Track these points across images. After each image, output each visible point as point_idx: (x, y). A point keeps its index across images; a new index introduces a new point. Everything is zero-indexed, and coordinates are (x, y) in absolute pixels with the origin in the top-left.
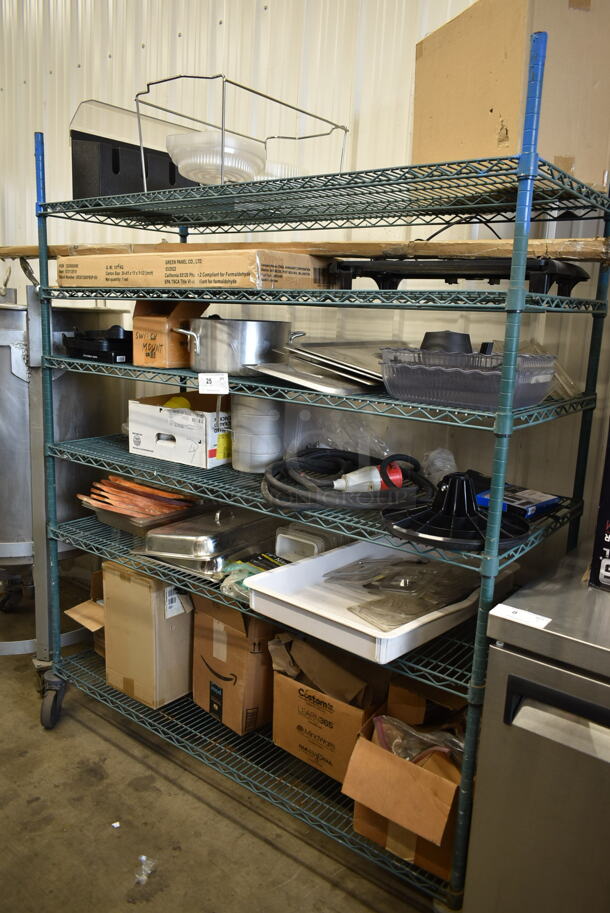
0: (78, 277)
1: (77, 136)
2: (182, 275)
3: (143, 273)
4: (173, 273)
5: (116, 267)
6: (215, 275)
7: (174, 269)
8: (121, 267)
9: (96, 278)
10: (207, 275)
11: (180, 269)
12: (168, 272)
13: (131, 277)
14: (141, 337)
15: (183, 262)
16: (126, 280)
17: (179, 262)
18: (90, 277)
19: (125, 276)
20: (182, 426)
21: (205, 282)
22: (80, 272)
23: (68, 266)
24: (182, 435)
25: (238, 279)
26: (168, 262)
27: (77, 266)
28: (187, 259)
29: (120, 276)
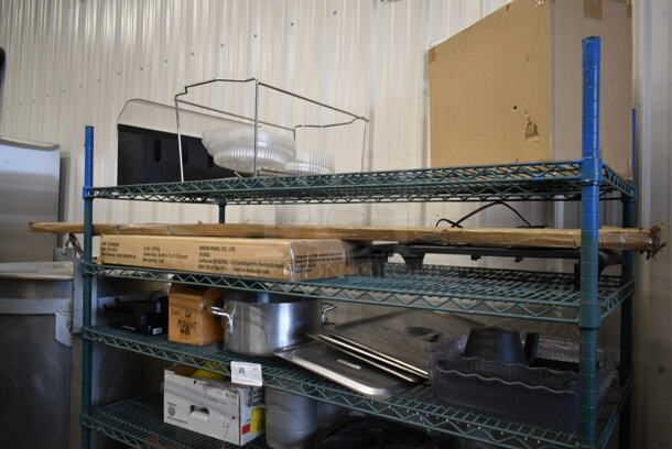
0: (119, 255)
1: (122, 129)
2: (215, 261)
3: (178, 256)
4: (207, 258)
5: (153, 249)
6: (248, 264)
7: (208, 255)
8: (158, 249)
9: (134, 257)
10: (240, 263)
11: (214, 255)
12: (202, 258)
13: (167, 259)
14: (176, 313)
15: (216, 249)
16: (162, 261)
17: (213, 248)
18: (130, 256)
19: (161, 258)
20: (216, 400)
21: (237, 270)
22: (120, 251)
23: (110, 244)
24: (216, 410)
25: (271, 270)
26: (202, 248)
27: (118, 245)
28: (220, 246)
29: (156, 258)
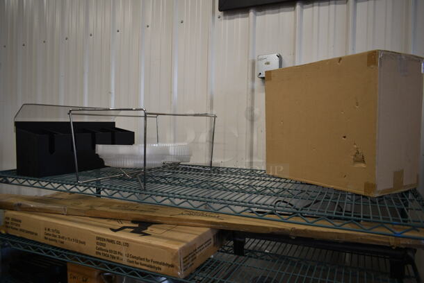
0: (21, 230)
1: (19, 125)
2: (111, 251)
3: (77, 241)
4: (104, 248)
5: (53, 231)
6: (141, 259)
7: (104, 245)
8: (58, 232)
9: (36, 234)
10: (133, 257)
11: (109, 246)
12: (99, 246)
13: (66, 241)
15: (112, 241)
16: (62, 243)
17: (108, 240)
18: (32, 233)
19: (61, 240)
21: (130, 262)
22: (22, 227)
23: (13, 219)
25: (163, 267)
26: (98, 238)
27: (20, 221)
28: (116, 240)
29: (57, 239)
